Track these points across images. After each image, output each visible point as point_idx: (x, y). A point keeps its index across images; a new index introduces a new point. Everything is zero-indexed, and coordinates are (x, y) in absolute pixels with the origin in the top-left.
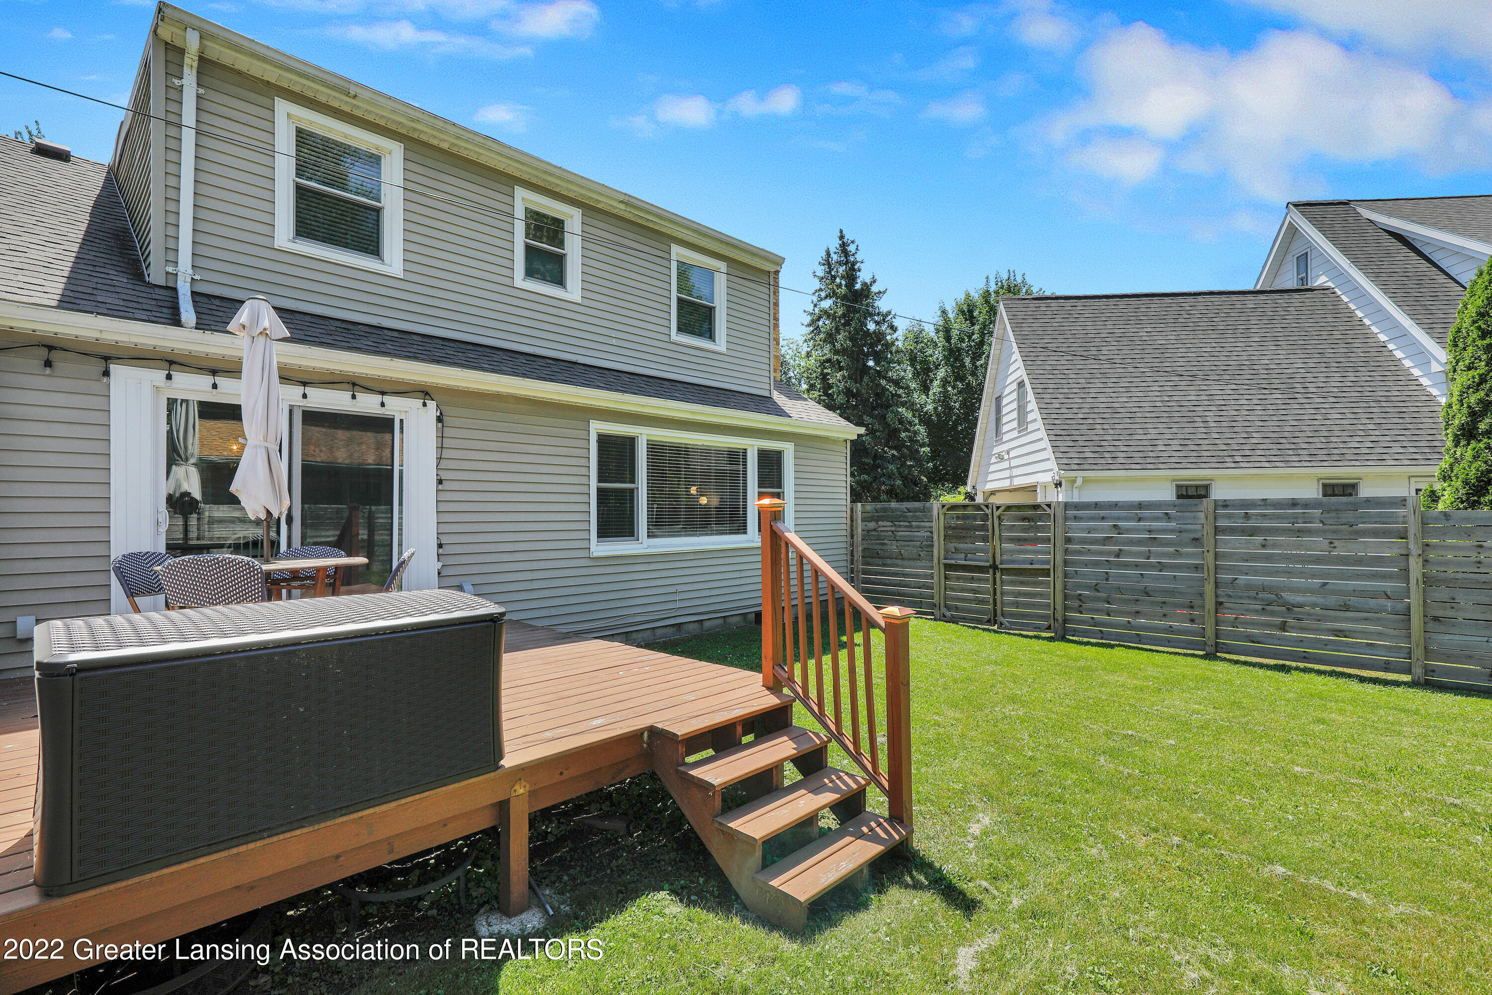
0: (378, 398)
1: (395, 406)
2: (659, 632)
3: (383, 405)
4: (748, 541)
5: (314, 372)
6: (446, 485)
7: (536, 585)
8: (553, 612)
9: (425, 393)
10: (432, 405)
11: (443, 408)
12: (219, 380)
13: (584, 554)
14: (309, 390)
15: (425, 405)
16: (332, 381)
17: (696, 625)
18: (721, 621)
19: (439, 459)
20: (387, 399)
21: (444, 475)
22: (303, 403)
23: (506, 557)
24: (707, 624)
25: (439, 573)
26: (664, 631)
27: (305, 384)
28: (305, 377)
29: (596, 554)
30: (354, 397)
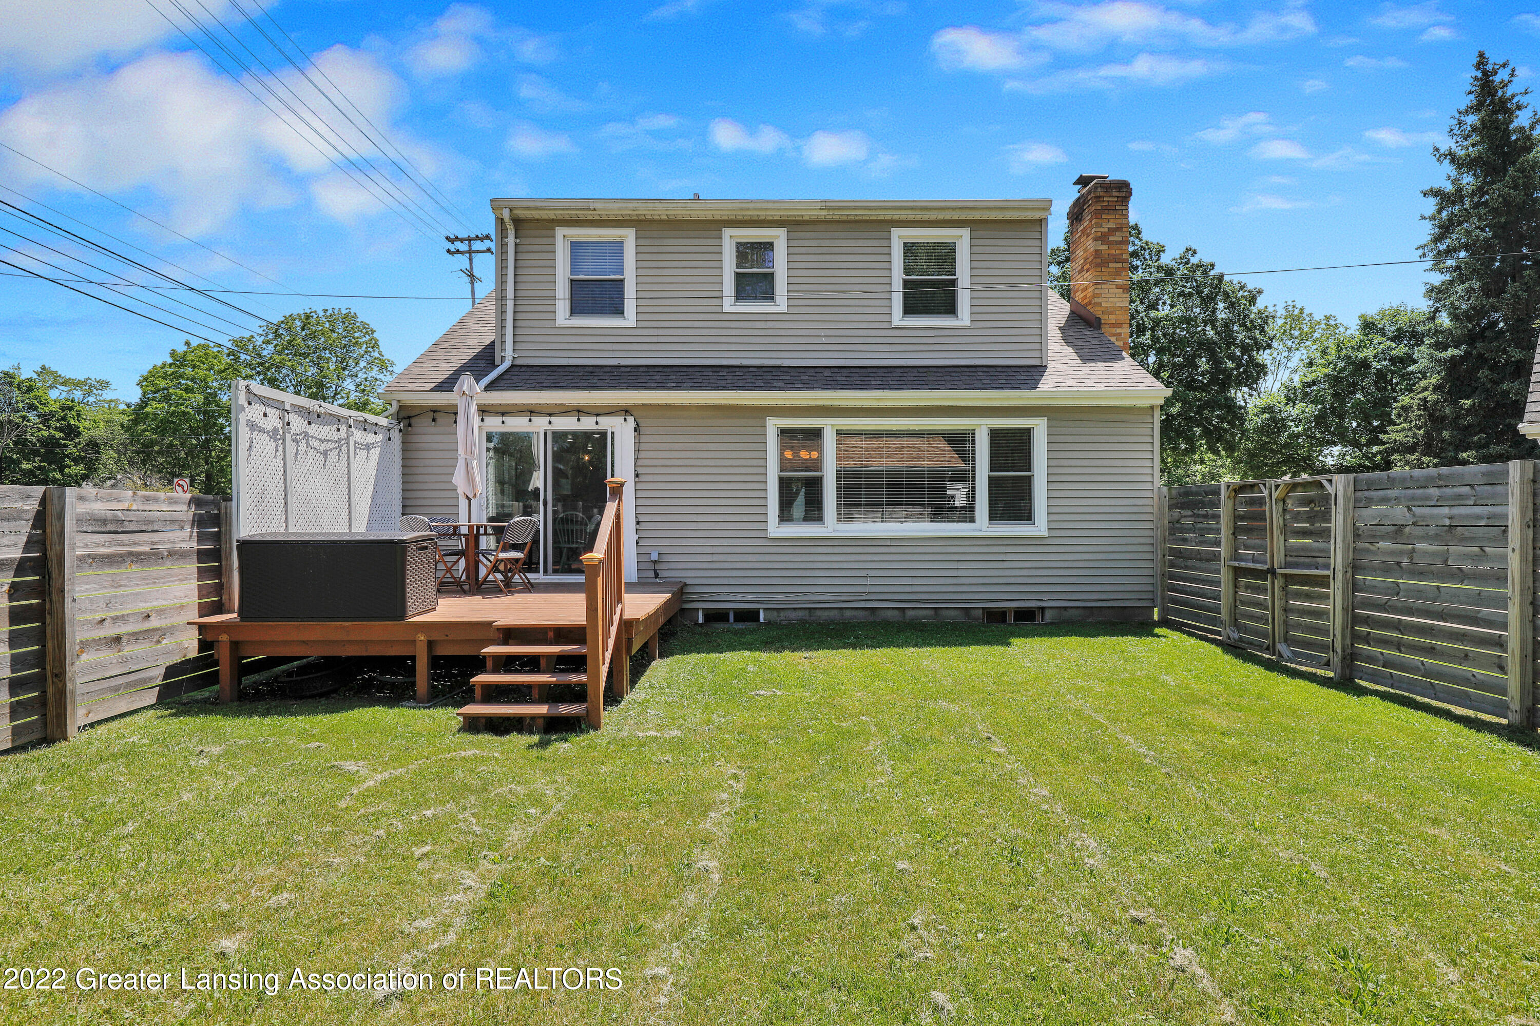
0: (594, 419)
1: (607, 423)
2: (848, 614)
3: (597, 423)
4: (974, 530)
5: (555, 406)
6: (642, 478)
7: (715, 558)
8: (732, 582)
9: (626, 411)
10: (631, 419)
11: (640, 421)
12: (506, 419)
13: (762, 534)
14: (553, 419)
15: (625, 420)
16: (566, 411)
17: (896, 613)
18: (931, 613)
19: (636, 459)
20: (600, 419)
21: (640, 471)
22: (550, 427)
23: (689, 534)
24: (910, 613)
25: (637, 543)
26: (854, 613)
27: (550, 415)
28: (550, 411)
29: (772, 535)
30: (579, 420)
